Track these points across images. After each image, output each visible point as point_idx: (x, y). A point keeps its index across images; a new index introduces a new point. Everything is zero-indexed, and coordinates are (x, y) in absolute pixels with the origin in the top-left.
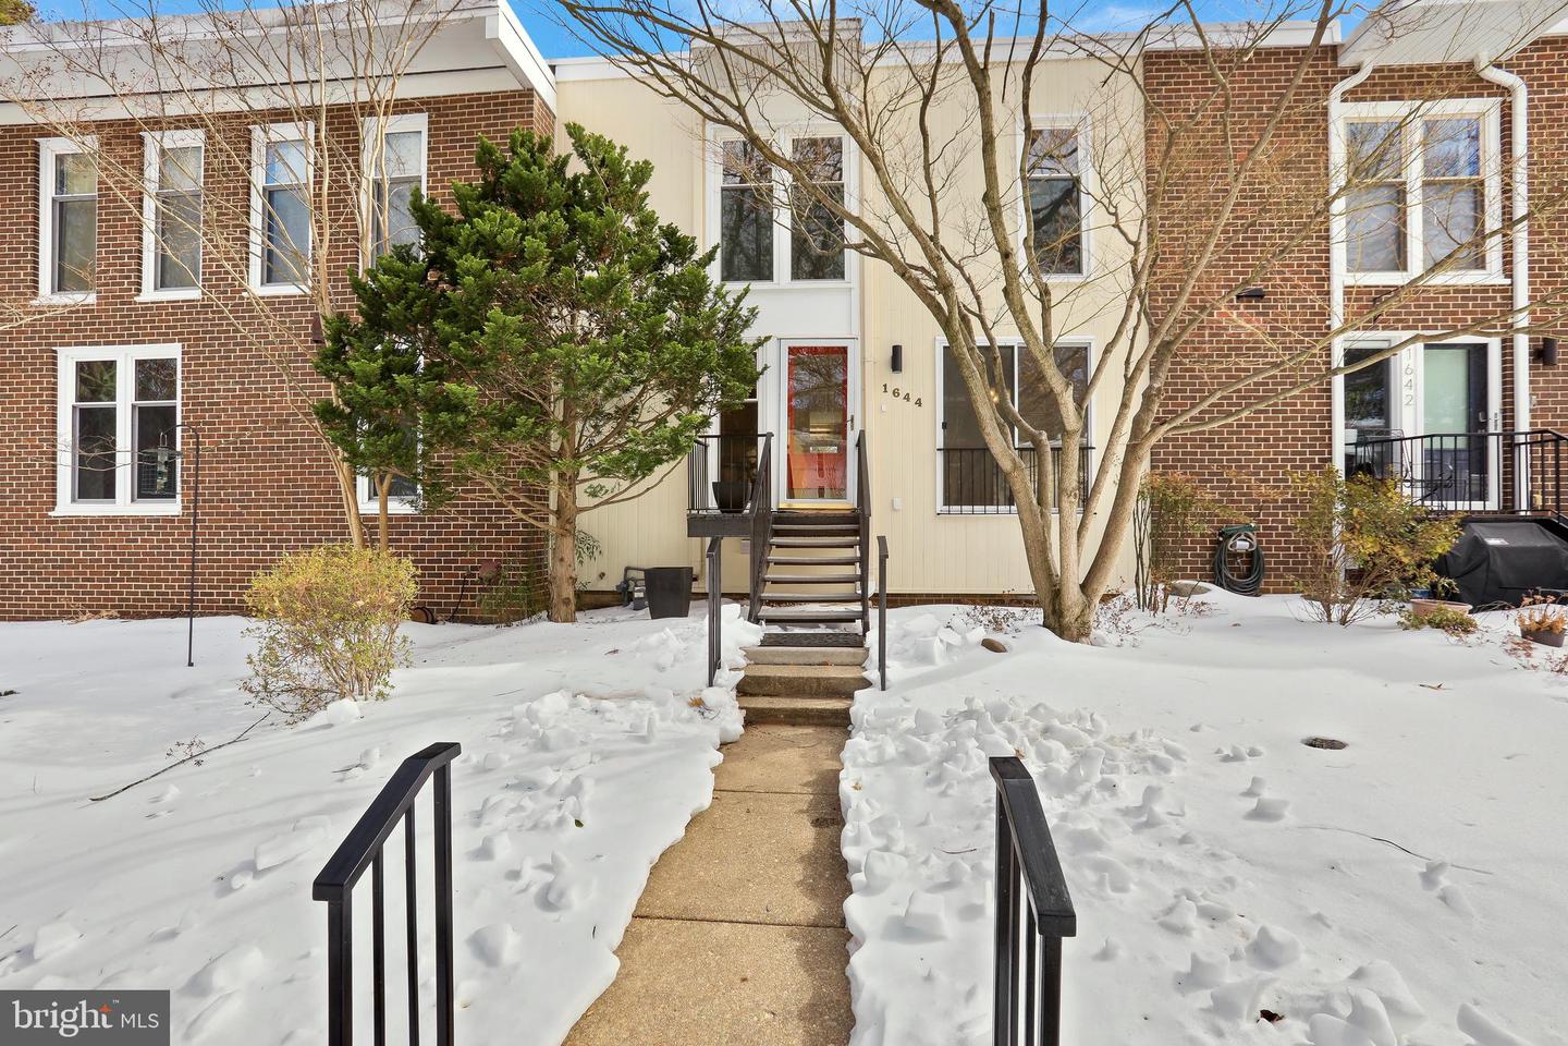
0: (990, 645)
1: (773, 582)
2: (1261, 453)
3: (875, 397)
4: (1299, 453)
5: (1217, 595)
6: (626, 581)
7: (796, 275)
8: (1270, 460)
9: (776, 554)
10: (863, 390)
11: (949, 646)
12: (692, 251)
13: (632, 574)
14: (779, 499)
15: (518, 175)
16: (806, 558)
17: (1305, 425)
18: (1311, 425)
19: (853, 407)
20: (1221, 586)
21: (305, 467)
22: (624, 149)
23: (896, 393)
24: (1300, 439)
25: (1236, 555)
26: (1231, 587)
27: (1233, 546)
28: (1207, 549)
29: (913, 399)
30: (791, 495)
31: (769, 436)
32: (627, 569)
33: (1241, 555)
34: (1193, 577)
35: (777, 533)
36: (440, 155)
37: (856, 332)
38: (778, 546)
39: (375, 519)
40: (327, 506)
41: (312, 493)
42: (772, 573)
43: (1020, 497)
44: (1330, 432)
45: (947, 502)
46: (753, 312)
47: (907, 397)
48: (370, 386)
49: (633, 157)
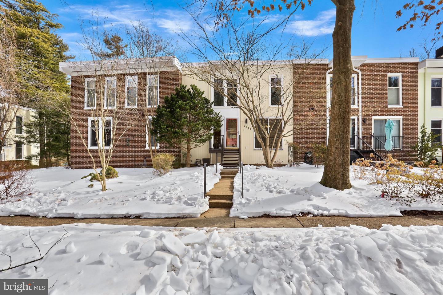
0: (257, 168)
1: (224, 161)
2: (314, 139)
3: (242, 128)
4: (321, 139)
5: (304, 165)
6: (196, 162)
7: (228, 105)
8: (315, 140)
9: (224, 156)
10: (240, 127)
11: (251, 169)
12: (209, 102)
13: (197, 161)
14: (225, 147)
15: (183, 94)
16: (230, 157)
17: (322, 134)
18: (323, 134)
19: (239, 130)
20: (306, 163)
21: (136, 140)
22: (200, 89)
23: (246, 127)
24: (321, 136)
25: (308, 157)
26: (308, 163)
27: (308, 155)
28: (304, 156)
29: (250, 128)
30: (227, 146)
31: (223, 136)
32: (196, 160)
33: (310, 157)
34: (301, 161)
35: (225, 153)
36: (162, 82)
37: (239, 116)
38: (225, 155)
39: (154, 150)
40: (140, 148)
41: (138, 145)
42: (224, 159)
43: (262, 147)
44: (326, 135)
45: (256, 147)
46: (221, 116)
47: (248, 128)
48: (164, 130)
49: (202, 90)
